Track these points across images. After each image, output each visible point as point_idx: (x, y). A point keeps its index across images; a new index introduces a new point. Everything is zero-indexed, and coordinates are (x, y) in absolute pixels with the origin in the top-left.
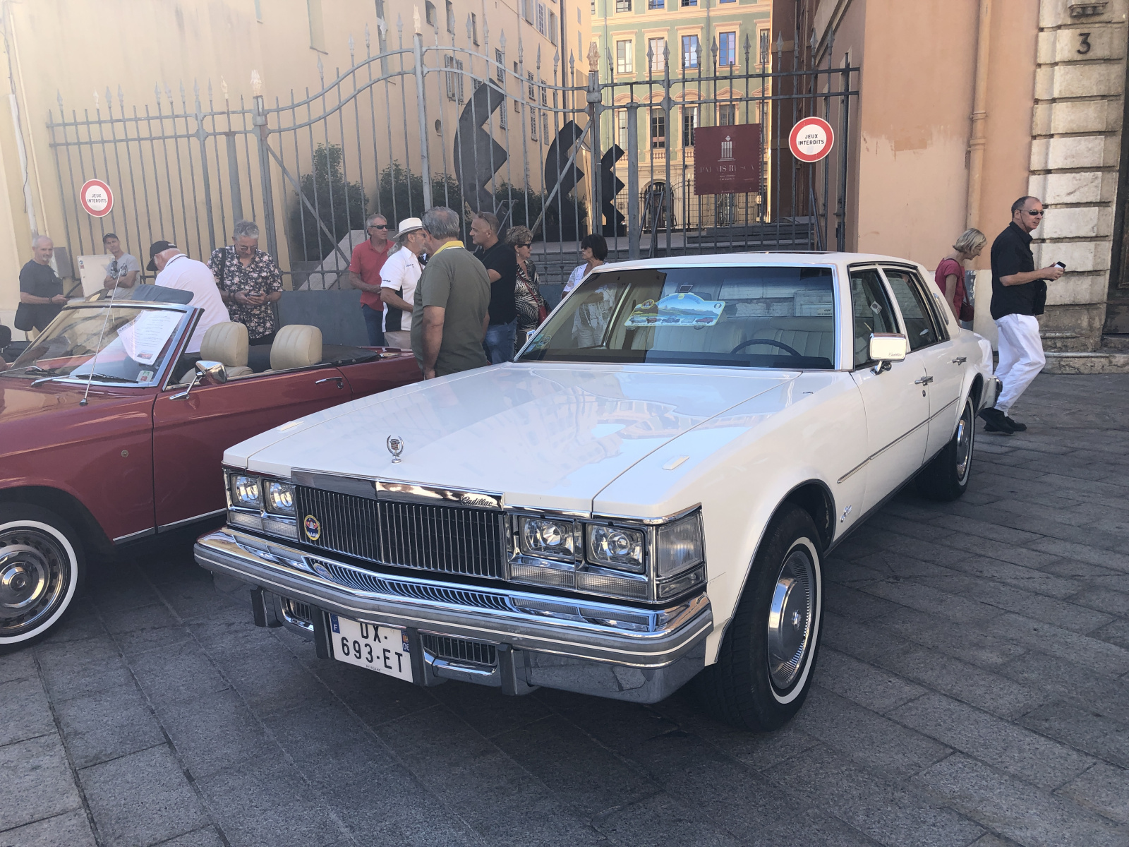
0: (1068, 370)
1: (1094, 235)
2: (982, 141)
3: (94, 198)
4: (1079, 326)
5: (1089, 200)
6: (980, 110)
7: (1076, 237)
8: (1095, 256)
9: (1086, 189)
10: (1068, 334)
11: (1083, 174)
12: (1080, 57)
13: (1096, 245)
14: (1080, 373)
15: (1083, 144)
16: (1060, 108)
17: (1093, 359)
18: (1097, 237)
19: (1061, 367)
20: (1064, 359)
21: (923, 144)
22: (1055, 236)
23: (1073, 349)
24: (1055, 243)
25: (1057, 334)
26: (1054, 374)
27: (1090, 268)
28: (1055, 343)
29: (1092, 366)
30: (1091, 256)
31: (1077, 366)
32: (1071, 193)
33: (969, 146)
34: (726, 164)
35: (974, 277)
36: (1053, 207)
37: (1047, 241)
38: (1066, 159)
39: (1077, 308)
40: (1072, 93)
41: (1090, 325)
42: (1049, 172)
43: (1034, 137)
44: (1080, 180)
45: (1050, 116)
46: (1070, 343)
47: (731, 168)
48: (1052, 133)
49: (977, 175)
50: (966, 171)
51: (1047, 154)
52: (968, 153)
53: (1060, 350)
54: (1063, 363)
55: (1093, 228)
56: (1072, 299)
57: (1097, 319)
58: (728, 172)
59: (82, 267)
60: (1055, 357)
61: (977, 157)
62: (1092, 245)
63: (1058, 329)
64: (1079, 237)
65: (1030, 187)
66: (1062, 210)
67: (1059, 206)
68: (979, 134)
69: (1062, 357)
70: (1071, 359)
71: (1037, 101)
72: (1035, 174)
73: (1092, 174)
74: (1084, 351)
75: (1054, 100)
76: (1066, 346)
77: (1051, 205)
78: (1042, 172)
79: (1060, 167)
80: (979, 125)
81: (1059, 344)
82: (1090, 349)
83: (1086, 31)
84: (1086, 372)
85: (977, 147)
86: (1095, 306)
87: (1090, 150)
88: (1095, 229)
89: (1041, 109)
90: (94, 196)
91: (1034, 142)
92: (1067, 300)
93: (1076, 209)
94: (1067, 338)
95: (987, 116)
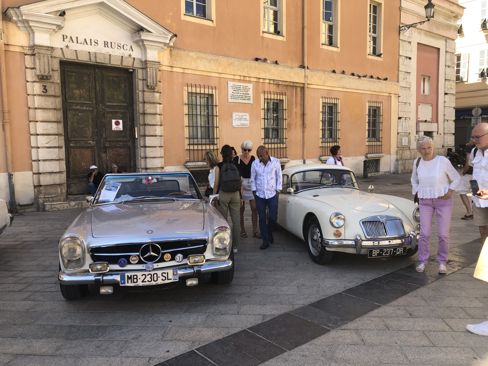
0: (55, 209)
1: (58, 159)
2: (9, 121)
4: (57, 192)
5: (54, 146)
6: (6, 109)
7: (52, 159)
8: (59, 166)
9: (53, 142)
10: (54, 196)
11: (51, 136)
12: (43, 94)
13: (59, 162)
14: (59, 210)
15: (50, 125)
16: (39, 112)
17: (63, 204)
19: (52, 208)
20: (53, 205)
22: (44, 159)
23: (56, 201)
24: (44, 161)
25: (49, 196)
26: (49, 211)
27: (58, 171)
28: (49, 199)
29: (63, 207)
31: (58, 207)
32: (48, 143)
33: (3, 123)
35: (12, 175)
36: (41, 148)
37: (41, 161)
38: (43, 130)
39: (56, 185)
40: (43, 106)
41: (61, 191)
42: (38, 135)
43: (30, 121)
44: (50, 138)
45: (35, 114)
46: (54, 199)
48: (37, 120)
49: (8, 134)
50: (3, 132)
51: (36, 128)
52: (3, 125)
53: (51, 202)
55: (57, 156)
56: (53, 182)
57: (64, 189)
60: (49, 205)
61: (7, 127)
63: (49, 194)
65: (31, 140)
66: (45, 149)
67: (43, 148)
68: (7, 118)
70: (55, 205)
71: (29, 108)
72: (33, 135)
73: (54, 136)
74: (60, 201)
75: (36, 108)
78: (36, 135)
79: (42, 133)
80: (6, 115)
81: (51, 200)
82: (62, 201)
83: (45, 85)
84: (62, 209)
85: (7, 123)
86: (62, 185)
87: (52, 128)
89: (31, 111)
91: (30, 123)
93: (50, 149)
95: (9, 112)
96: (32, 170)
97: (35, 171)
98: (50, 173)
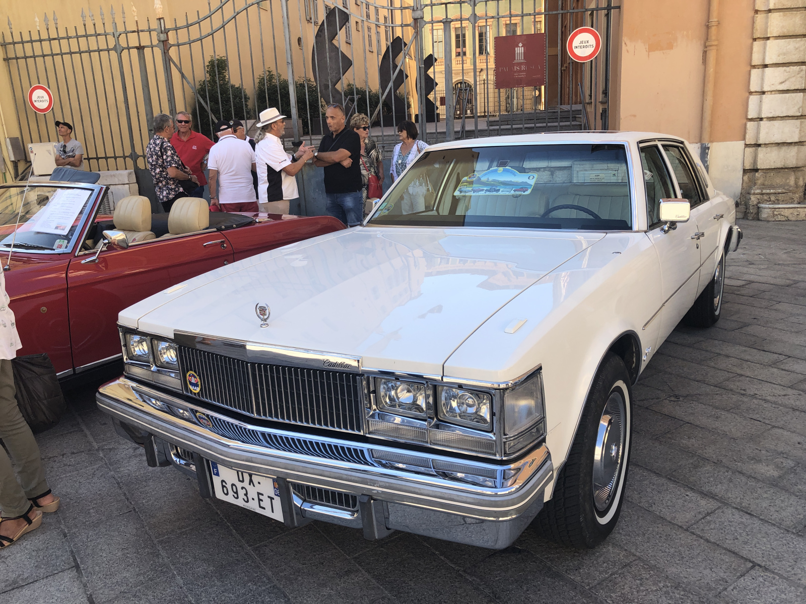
0: (780, 218)
1: (799, 114)
2: (715, 43)
3: (38, 99)
4: (788, 185)
5: (796, 88)
6: (714, 19)
7: (786, 116)
8: (800, 130)
9: (793, 79)
10: (780, 191)
11: (792, 67)
13: (801, 122)
14: (789, 220)
15: (792, 44)
16: (775, 18)
17: (799, 209)
18: (802, 116)
19: (774, 215)
20: (777, 210)
21: (670, 46)
22: (771, 115)
23: (784, 202)
24: (770, 120)
25: (772, 191)
26: (768, 221)
27: (796, 140)
28: (770, 198)
29: (798, 215)
30: (797, 131)
31: (786, 215)
32: (783, 82)
33: (706, 47)
34: (520, 64)
35: (708, 148)
36: (769, 93)
37: (764, 120)
38: (779, 56)
39: (786, 170)
40: (784, 5)
41: (796, 183)
42: (766, 66)
43: (755, 40)
44: (789, 72)
45: (767, 23)
46: (780, 197)
47: (523, 67)
48: (768, 36)
49: (711, 70)
50: (703, 67)
51: (764, 52)
52: (705, 52)
53: (774, 203)
54: (776, 213)
55: (799, 109)
56: (783, 164)
57: (801, 179)
58: (520, 71)
59: (32, 152)
60: (770, 208)
61: (712, 55)
62: (798, 122)
63: (771, 187)
64: (788, 116)
65: (752, 78)
66: (776, 95)
67: (773, 93)
68: (713, 38)
69: (775, 208)
70: (782, 210)
71: (757, 12)
72: (755, 68)
73: (799, 67)
74: (792, 203)
75: (770, 11)
76: (778, 200)
77: (767, 92)
78: (761, 67)
79: (775, 62)
80: (713, 30)
81: (773, 198)
82: (796, 202)
84: (793, 219)
85: (711, 48)
86: (800, 169)
87: (797, 49)
88: (801, 110)
89: (760, 18)
90: (39, 97)
91: (755, 43)
92: (779, 165)
93: (786, 94)
94: (779, 193)
95: (719, 23)
96: (744, 139)
97: (750, 140)
98: (778, 144)
